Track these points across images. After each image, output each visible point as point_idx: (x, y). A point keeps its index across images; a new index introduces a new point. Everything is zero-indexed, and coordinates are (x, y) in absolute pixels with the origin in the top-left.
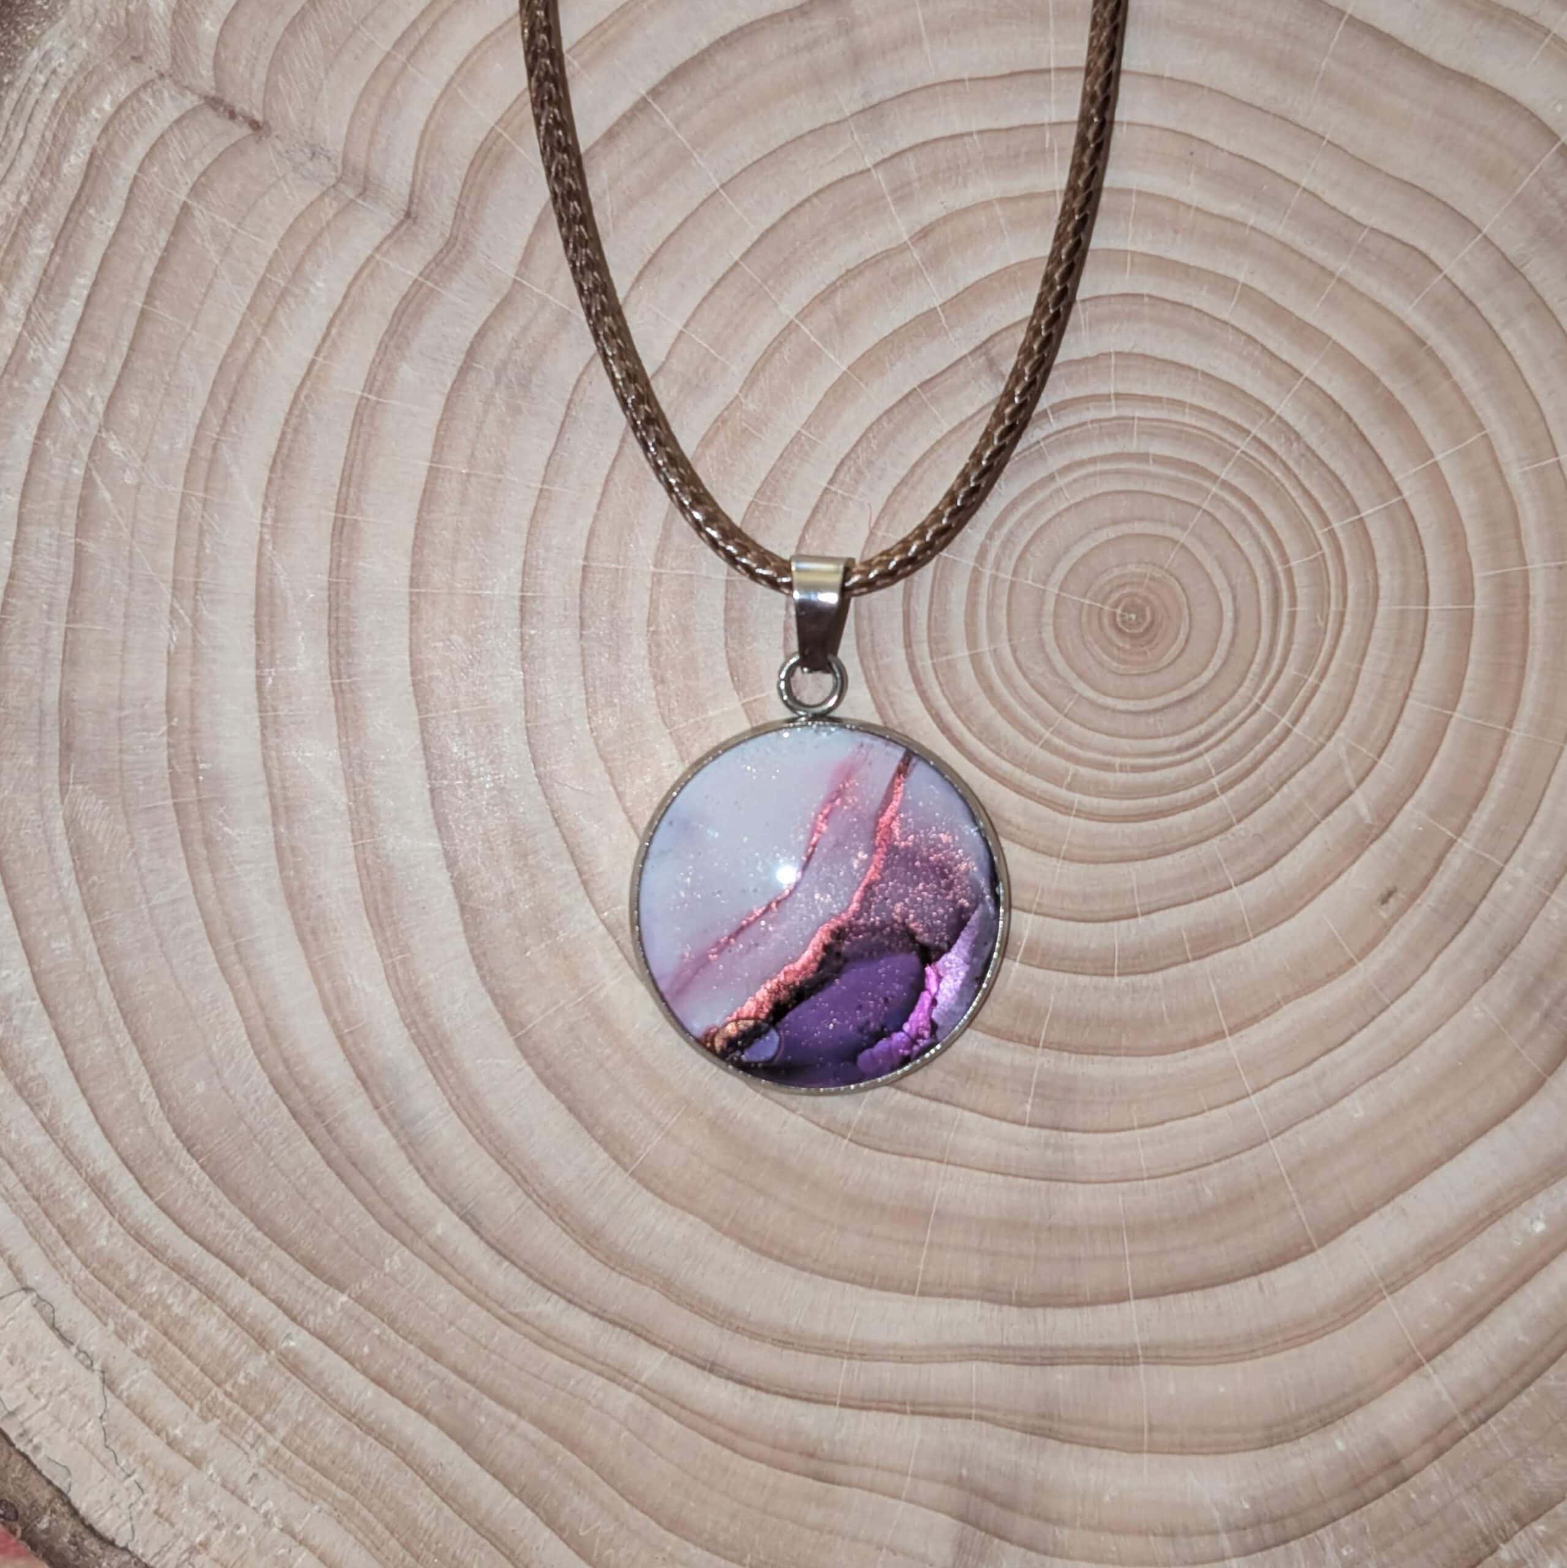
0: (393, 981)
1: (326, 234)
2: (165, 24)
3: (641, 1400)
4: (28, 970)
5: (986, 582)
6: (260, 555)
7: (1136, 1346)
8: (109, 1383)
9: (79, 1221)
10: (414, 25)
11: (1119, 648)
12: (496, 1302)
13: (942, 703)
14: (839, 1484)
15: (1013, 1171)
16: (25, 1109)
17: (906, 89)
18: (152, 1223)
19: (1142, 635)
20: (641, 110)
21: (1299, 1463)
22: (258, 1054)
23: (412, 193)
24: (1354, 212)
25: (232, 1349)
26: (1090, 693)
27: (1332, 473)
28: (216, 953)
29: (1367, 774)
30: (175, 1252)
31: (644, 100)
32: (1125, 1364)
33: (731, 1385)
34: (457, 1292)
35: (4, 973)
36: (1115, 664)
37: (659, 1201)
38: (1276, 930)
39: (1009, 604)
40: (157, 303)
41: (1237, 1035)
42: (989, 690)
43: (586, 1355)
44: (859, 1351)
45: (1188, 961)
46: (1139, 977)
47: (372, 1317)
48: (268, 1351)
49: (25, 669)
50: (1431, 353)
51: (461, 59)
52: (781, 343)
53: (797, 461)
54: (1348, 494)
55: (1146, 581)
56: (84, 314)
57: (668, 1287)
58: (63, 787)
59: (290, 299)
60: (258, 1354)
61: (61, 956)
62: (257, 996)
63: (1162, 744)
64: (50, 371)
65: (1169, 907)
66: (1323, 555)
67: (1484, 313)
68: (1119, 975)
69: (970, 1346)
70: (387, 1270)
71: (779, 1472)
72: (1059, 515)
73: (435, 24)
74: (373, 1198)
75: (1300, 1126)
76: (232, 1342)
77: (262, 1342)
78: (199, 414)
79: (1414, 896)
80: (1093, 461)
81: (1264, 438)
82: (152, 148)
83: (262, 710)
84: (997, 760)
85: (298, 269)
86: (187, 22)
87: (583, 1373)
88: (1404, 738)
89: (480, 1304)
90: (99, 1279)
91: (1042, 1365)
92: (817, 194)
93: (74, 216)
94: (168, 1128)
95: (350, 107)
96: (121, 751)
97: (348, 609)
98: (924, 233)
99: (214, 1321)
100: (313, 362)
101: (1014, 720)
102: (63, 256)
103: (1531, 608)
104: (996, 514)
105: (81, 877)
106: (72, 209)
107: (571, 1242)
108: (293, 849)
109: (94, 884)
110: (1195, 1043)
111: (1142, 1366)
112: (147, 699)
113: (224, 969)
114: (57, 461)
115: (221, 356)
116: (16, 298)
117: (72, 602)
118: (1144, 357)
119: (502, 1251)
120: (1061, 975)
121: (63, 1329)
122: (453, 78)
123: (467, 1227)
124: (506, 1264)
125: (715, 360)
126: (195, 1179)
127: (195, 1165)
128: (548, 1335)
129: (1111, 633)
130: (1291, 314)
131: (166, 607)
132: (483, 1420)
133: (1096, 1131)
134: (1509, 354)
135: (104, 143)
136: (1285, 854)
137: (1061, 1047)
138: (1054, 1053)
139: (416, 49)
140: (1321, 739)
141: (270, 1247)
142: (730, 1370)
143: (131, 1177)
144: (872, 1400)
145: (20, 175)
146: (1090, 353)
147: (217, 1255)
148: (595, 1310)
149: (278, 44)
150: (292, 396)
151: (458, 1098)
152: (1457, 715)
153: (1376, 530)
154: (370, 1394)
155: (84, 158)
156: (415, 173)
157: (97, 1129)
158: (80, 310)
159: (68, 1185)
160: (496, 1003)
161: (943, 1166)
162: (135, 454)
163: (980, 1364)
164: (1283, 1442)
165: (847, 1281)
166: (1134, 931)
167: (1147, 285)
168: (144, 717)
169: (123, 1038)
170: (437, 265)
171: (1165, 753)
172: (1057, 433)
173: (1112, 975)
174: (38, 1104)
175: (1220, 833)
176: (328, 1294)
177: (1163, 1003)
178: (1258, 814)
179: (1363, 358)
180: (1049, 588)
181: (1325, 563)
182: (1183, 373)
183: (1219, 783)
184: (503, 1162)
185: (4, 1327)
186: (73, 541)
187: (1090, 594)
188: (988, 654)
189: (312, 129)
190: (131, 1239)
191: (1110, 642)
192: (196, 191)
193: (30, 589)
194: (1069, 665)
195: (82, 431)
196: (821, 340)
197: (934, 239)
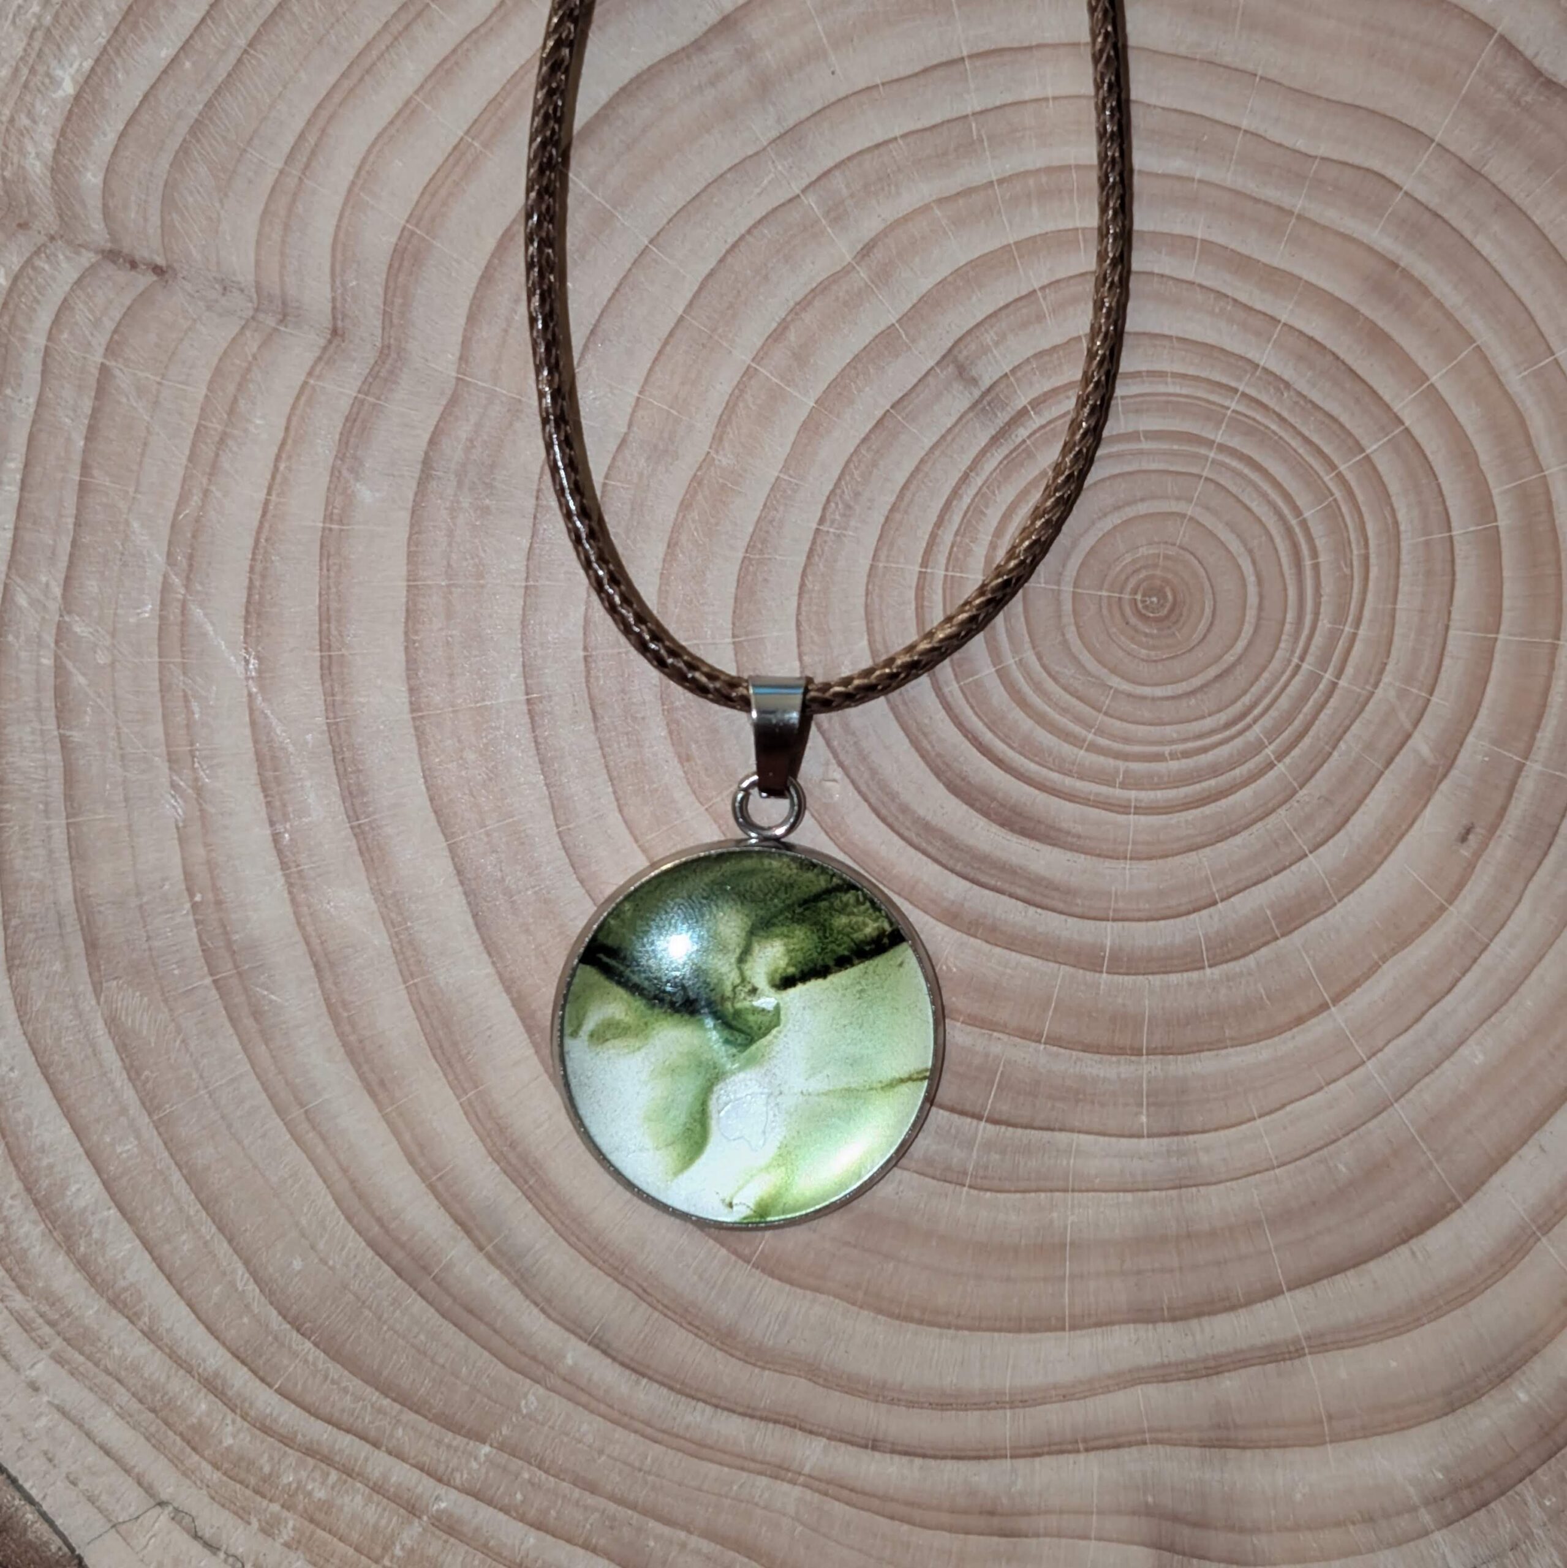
0: (472, 1117)
1: (256, 369)
2: (45, 184)
3: (809, 1492)
4: (97, 1180)
6: (251, 711)
7: (1298, 1338)
9: (200, 1423)
10: (302, 136)
11: (1146, 635)
12: (642, 1422)
13: (977, 725)
14: (1026, 1536)
15: (1141, 1187)
16: (123, 1321)
17: (818, 106)
18: (275, 1414)
19: (1167, 617)
21: (1485, 1423)
22: (349, 1219)
23: (334, 308)
24: (1301, 144)
25: (383, 1522)
26: (1126, 687)
27: (1328, 414)
28: (286, 1124)
29: (1422, 714)
30: (304, 1436)
32: (1291, 1359)
33: (896, 1458)
34: (600, 1419)
35: (73, 1189)
36: (1144, 652)
37: (787, 1287)
38: (1359, 890)
39: (1026, 611)
40: (95, 472)
41: (1342, 1004)
42: (1023, 703)
43: (745, 1458)
44: (1019, 1397)
45: (1277, 939)
46: (1231, 965)
47: (520, 1462)
48: (420, 1518)
49: (33, 874)
50: (1406, 274)
51: (358, 163)
52: (742, 391)
53: (781, 508)
54: (1350, 434)
55: (1161, 562)
56: (21, 498)
57: (814, 1372)
58: (97, 989)
59: (230, 442)
60: (411, 1523)
61: (130, 1157)
62: (337, 1160)
63: (1208, 723)
65: (1247, 887)
66: (1335, 500)
67: (1454, 223)
68: (1210, 966)
69: (1130, 1371)
70: (524, 1411)
71: (962, 1536)
73: (323, 131)
74: (497, 1342)
75: (1421, 1084)
76: (381, 1517)
77: (412, 1509)
78: (160, 579)
79: (1493, 828)
81: (1253, 393)
82: (58, 316)
83: (284, 866)
84: (1044, 771)
85: (232, 411)
87: (745, 1474)
88: (1453, 672)
89: (625, 1427)
90: (233, 1479)
91: (1207, 1375)
92: (749, 232)
94: (275, 1313)
95: (252, 232)
96: (149, 938)
97: (351, 747)
98: (866, 251)
99: (359, 1499)
100: (267, 503)
101: (1053, 728)
103: (1556, 514)
104: (994, 523)
105: (133, 1074)
107: (706, 1346)
108: (345, 1004)
109: (147, 1079)
110: (1300, 1020)
111: (1309, 1358)
112: (164, 879)
113: (298, 1139)
114: (23, 654)
115: (171, 516)
117: (68, 798)
119: (638, 1369)
120: (1151, 977)
121: (207, 1536)
122: (353, 183)
123: (597, 1353)
124: (644, 1381)
125: (678, 420)
126: (310, 1358)
127: (308, 1345)
128: (702, 1445)
129: (1133, 620)
130: (1257, 261)
131: (164, 781)
132: (652, 1544)
133: (1216, 1130)
134: (1486, 261)
136: (1354, 812)
137: (1165, 1051)
138: (1159, 1057)
139: (309, 160)
140: (1369, 687)
141: (401, 1412)
142: (893, 1444)
143: (245, 1369)
144: (1042, 1446)
146: (1059, 340)
147: (348, 1431)
148: (741, 1410)
149: (166, 182)
150: (252, 542)
151: (563, 1223)
152: (1501, 636)
153: (1385, 465)
154: (532, 1541)
156: (333, 289)
157: (201, 1328)
158: (16, 496)
159: (183, 1390)
161: (1069, 1195)
162: (102, 632)
163: (1144, 1386)
164: (1464, 1405)
165: (994, 1330)
168: (165, 898)
169: (209, 1229)
170: (375, 378)
171: (1212, 732)
172: (1043, 427)
173: (1203, 968)
174: (135, 1314)
175: (1285, 802)
176: (469, 1448)
177: (1259, 985)
178: (1318, 775)
179: (1338, 293)
180: (1063, 588)
181: (1339, 508)
182: (1158, 342)
183: (1274, 752)
184: (621, 1278)
185: (145, 1547)
186: (56, 733)
187: (1106, 586)
188: (1014, 667)
189: (218, 263)
190: (258, 1432)
191: (1136, 631)
192: (111, 350)
193: (22, 790)
194: (1100, 662)
195: (43, 618)
196: (782, 378)
197: (878, 254)
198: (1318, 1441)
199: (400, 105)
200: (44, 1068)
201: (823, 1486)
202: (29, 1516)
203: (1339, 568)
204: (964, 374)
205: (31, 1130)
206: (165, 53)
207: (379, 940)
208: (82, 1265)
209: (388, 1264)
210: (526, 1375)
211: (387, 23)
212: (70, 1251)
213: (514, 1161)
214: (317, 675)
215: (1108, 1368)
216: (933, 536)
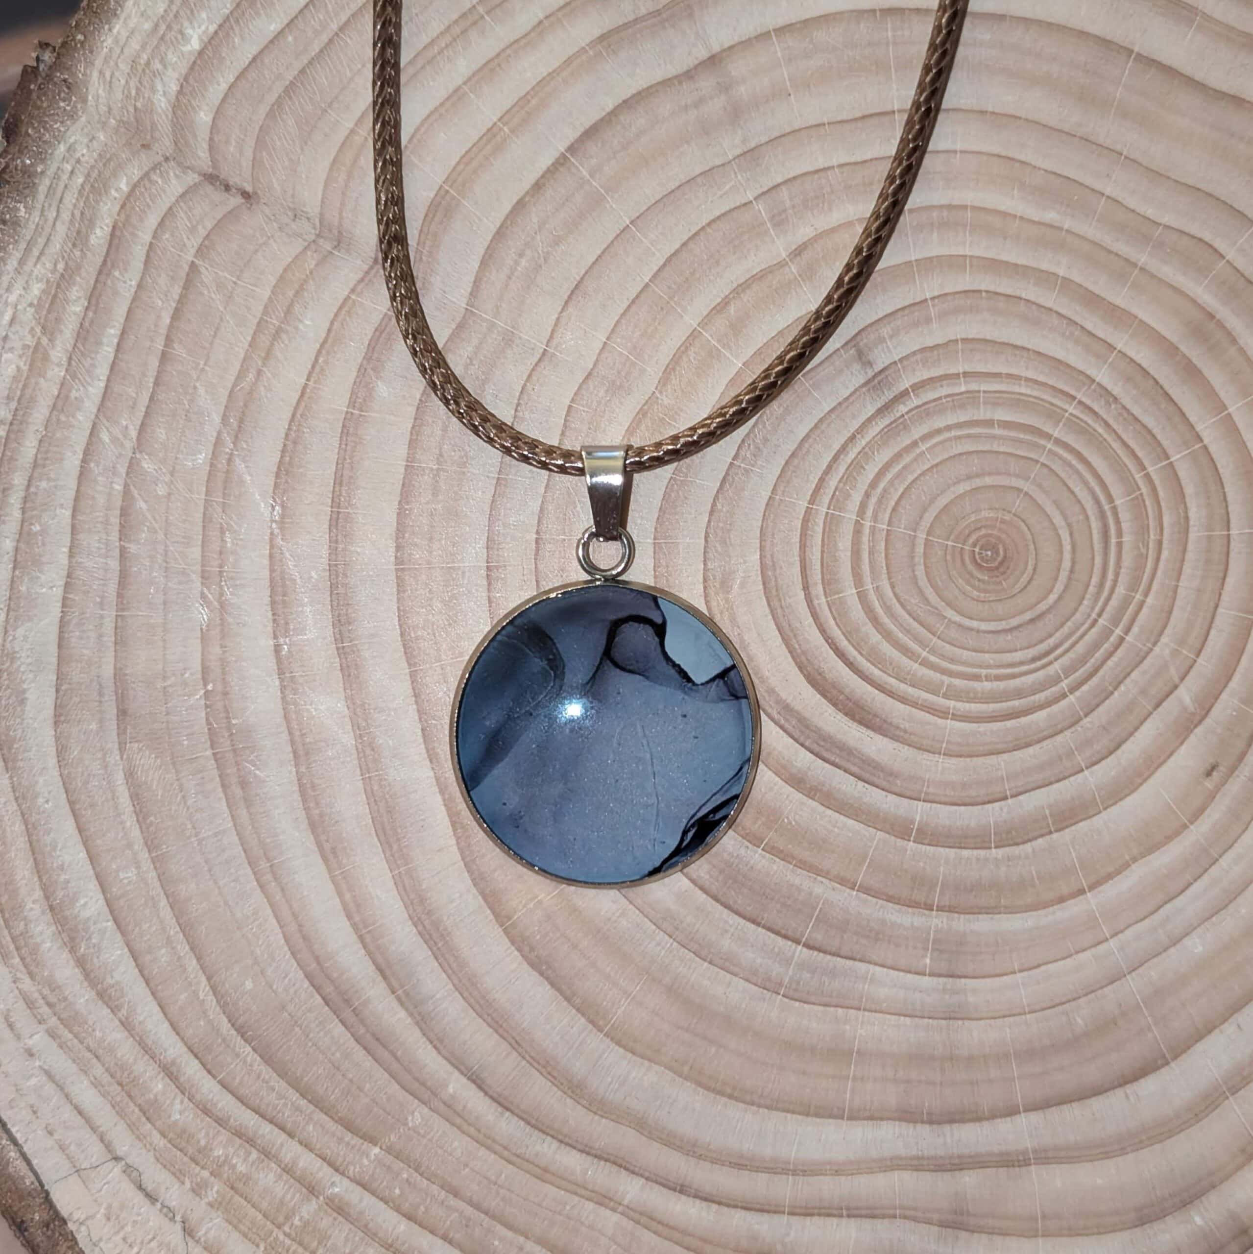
0: (401, 887)
1: (311, 282)
2: (167, 116)
3: (625, 1220)
4: (101, 897)
5: (866, 531)
6: (272, 547)
7: (1027, 1149)
8: (188, 1231)
9: (156, 1100)
11: (979, 580)
12: (500, 1145)
13: (836, 633)
15: (919, 1014)
16: (106, 1011)
17: (776, 134)
18: (215, 1100)
19: (997, 568)
20: (562, 165)
21: (1166, 1239)
22: (293, 954)
24: (1150, 212)
25: (289, 1197)
26: (957, 618)
27: (1144, 426)
28: (255, 873)
29: (1188, 672)
30: (236, 1120)
31: (563, 154)
32: (1019, 1166)
33: (698, 1202)
34: (469, 1139)
35: (82, 902)
36: (975, 593)
37: (629, 1055)
38: (1121, 803)
39: (886, 549)
40: (176, 346)
41: (1096, 890)
42: (874, 620)
43: (578, 1185)
44: (801, 1167)
45: (1051, 833)
46: (1012, 848)
47: (402, 1165)
48: (317, 1197)
49: (85, 651)
50: (1220, 325)
52: (687, 348)
54: (1159, 444)
55: (998, 524)
56: (116, 357)
57: (641, 1125)
58: (122, 748)
59: (284, 336)
60: (309, 1200)
61: (129, 883)
62: (291, 907)
63: (1018, 656)
64: (90, 406)
65: (1033, 789)
66: (1141, 495)
68: (996, 847)
69: (891, 1159)
70: (410, 1125)
72: (923, 474)
74: (395, 1066)
75: (1150, 963)
76: (287, 1192)
77: (312, 1189)
78: (215, 434)
79: (1233, 769)
80: (948, 428)
81: (1088, 402)
82: (162, 220)
83: (281, 672)
84: (885, 676)
85: (288, 311)
86: (185, 113)
87: (576, 1199)
88: (1217, 641)
89: (488, 1148)
90: (175, 1147)
91: (952, 1170)
92: (709, 224)
93: (102, 278)
94: (226, 1020)
95: (323, 176)
96: (167, 714)
97: (345, 585)
98: (798, 252)
99: (271, 1176)
100: (305, 386)
101: (896, 644)
102: (95, 312)
104: (871, 477)
105: (141, 818)
106: (100, 272)
107: (559, 1093)
108: (313, 786)
109: (151, 824)
110: (1061, 900)
111: (1033, 1168)
112: (185, 669)
113: (261, 886)
114: (100, 478)
115: (230, 386)
116: (59, 349)
117: (120, 595)
118: (986, 341)
119: (503, 1104)
120: (947, 850)
121: (149, 1189)
123: (473, 1086)
124: (508, 1114)
125: (633, 364)
126: (249, 1059)
127: (248, 1049)
128: (545, 1170)
129: (971, 567)
130: (1104, 299)
131: (196, 592)
132: (496, 1243)
133: (984, 977)
135: (123, 216)
136: (1126, 740)
137: (951, 910)
138: (946, 914)
140: (1149, 645)
141: (314, 1112)
142: (697, 1191)
143: (196, 1061)
144: (813, 1208)
145: (56, 246)
146: (940, 341)
147: (271, 1122)
149: (261, 127)
150: (290, 415)
151: (460, 981)
153: (1184, 471)
154: (402, 1227)
155: (108, 230)
157: (166, 1024)
158: (112, 356)
159: (145, 1071)
160: (485, 900)
161: (861, 1013)
162: (164, 470)
163: (900, 1172)
164: (1151, 1221)
165: (788, 1111)
166: (1005, 810)
167: (986, 282)
168: (185, 684)
169: (183, 948)
171: (1022, 663)
172: (918, 407)
173: (990, 848)
174: (116, 1006)
175: (1070, 727)
176: (364, 1147)
177: (1033, 868)
178: (1101, 709)
179: (1164, 332)
180: (919, 534)
181: (1144, 501)
182: (1017, 352)
183: (1068, 686)
184: (501, 1031)
185: (100, 1191)
186: (117, 544)
187: (952, 537)
188: (872, 592)
189: (293, 196)
190: (200, 1113)
191: (972, 575)
192: (200, 252)
193: (85, 585)
194: (940, 597)
195: (120, 454)
196: (719, 341)
197: (807, 255)
198: (1032, 1234)
199: (451, 91)
200: (71, 803)
201: (637, 1216)
202: (12, 1154)
203: (1138, 548)
204: (862, 358)
205: (54, 849)
206: (274, 27)
207: (348, 739)
208: (81, 963)
209: (320, 994)
210: (415, 1096)
211: (449, 27)
212: (73, 950)
213: (428, 927)
214: (326, 526)
215: (874, 1154)
216: (822, 480)
